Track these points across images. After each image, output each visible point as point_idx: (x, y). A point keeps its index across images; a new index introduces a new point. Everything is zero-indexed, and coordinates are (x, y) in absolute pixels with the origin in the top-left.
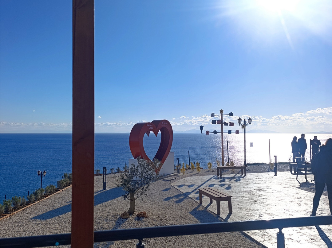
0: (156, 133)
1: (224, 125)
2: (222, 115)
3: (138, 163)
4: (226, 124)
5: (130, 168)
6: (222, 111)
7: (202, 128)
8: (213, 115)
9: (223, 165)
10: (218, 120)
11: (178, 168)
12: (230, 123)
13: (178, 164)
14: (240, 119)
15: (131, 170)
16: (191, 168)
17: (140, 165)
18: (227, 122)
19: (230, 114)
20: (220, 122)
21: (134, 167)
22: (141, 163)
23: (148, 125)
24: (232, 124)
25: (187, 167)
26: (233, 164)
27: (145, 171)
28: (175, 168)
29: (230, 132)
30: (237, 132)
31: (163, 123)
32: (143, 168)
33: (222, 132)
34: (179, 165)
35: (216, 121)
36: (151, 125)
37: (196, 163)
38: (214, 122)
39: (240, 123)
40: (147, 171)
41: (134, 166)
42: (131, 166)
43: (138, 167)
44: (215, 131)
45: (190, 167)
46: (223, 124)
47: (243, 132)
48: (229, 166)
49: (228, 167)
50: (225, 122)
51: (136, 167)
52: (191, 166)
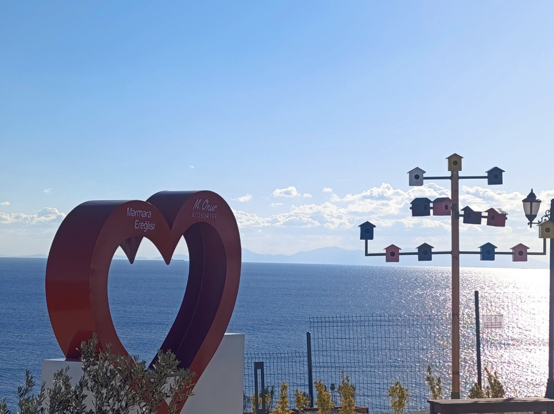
0: (167, 251)
1: (465, 222)
2: (455, 179)
3: (85, 369)
4: (472, 217)
5: (46, 393)
6: (455, 162)
7: (367, 231)
8: (417, 177)
9: (456, 395)
10: (438, 200)
11: (260, 408)
12: (491, 211)
13: (260, 389)
14: (531, 200)
15: (52, 398)
16: (315, 407)
17: (95, 379)
18: (475, 208)
19: (489, 172)
20: (447, 206)
21: (68, 386)
22: (96, 367)
23: (132, 213)
24: (497, 219)
25: (298, 401)
26: (497, 389)
27: (116, 407)
28: (245, 407)
29: (488, 252)
30: (520, 253)
31: (197, 205)
32: (104, 391)
33: (455, 253)
34: (264, 392)
35: (431, 205)
36: (145, 214)
37: (337, 386)
38: (420, 207)
39: (531, 217)
40: (124, 404)
41: (64, 383)
42: (51, 384)
43: (82, 385)
44: (425, 245)
45: (312, 406)
46: (461, 219)
47: (544, 253)
48: (481, 400)
49: (475, 404)
50: (467, 209)
51: (73, 388)
52: (316, 400)
